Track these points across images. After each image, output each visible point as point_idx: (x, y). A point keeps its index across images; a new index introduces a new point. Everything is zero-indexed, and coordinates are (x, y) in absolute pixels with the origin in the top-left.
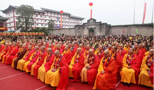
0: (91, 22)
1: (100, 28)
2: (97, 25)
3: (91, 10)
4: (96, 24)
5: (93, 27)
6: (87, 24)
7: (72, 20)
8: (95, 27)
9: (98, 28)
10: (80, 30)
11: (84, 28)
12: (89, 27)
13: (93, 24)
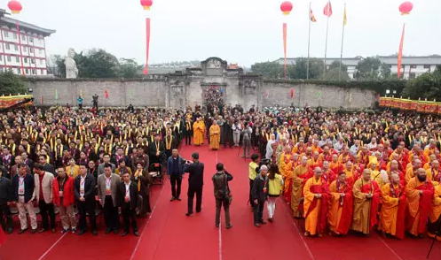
0: (212, 66)
1: (240, 85)
2: (231, 76)
3: (148, 21)
4: (229, 73)
5: (219, 80)
6: (199, 72)
7: (10, 34)
8: (226, 81)
9: (233, 84)
10: (179, 90)
11: (188, 84)
12: (207, 81)
13: (218, 72)
